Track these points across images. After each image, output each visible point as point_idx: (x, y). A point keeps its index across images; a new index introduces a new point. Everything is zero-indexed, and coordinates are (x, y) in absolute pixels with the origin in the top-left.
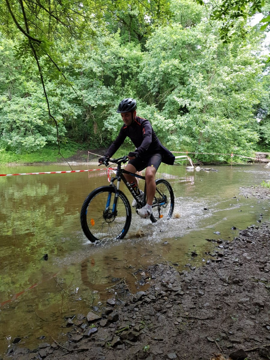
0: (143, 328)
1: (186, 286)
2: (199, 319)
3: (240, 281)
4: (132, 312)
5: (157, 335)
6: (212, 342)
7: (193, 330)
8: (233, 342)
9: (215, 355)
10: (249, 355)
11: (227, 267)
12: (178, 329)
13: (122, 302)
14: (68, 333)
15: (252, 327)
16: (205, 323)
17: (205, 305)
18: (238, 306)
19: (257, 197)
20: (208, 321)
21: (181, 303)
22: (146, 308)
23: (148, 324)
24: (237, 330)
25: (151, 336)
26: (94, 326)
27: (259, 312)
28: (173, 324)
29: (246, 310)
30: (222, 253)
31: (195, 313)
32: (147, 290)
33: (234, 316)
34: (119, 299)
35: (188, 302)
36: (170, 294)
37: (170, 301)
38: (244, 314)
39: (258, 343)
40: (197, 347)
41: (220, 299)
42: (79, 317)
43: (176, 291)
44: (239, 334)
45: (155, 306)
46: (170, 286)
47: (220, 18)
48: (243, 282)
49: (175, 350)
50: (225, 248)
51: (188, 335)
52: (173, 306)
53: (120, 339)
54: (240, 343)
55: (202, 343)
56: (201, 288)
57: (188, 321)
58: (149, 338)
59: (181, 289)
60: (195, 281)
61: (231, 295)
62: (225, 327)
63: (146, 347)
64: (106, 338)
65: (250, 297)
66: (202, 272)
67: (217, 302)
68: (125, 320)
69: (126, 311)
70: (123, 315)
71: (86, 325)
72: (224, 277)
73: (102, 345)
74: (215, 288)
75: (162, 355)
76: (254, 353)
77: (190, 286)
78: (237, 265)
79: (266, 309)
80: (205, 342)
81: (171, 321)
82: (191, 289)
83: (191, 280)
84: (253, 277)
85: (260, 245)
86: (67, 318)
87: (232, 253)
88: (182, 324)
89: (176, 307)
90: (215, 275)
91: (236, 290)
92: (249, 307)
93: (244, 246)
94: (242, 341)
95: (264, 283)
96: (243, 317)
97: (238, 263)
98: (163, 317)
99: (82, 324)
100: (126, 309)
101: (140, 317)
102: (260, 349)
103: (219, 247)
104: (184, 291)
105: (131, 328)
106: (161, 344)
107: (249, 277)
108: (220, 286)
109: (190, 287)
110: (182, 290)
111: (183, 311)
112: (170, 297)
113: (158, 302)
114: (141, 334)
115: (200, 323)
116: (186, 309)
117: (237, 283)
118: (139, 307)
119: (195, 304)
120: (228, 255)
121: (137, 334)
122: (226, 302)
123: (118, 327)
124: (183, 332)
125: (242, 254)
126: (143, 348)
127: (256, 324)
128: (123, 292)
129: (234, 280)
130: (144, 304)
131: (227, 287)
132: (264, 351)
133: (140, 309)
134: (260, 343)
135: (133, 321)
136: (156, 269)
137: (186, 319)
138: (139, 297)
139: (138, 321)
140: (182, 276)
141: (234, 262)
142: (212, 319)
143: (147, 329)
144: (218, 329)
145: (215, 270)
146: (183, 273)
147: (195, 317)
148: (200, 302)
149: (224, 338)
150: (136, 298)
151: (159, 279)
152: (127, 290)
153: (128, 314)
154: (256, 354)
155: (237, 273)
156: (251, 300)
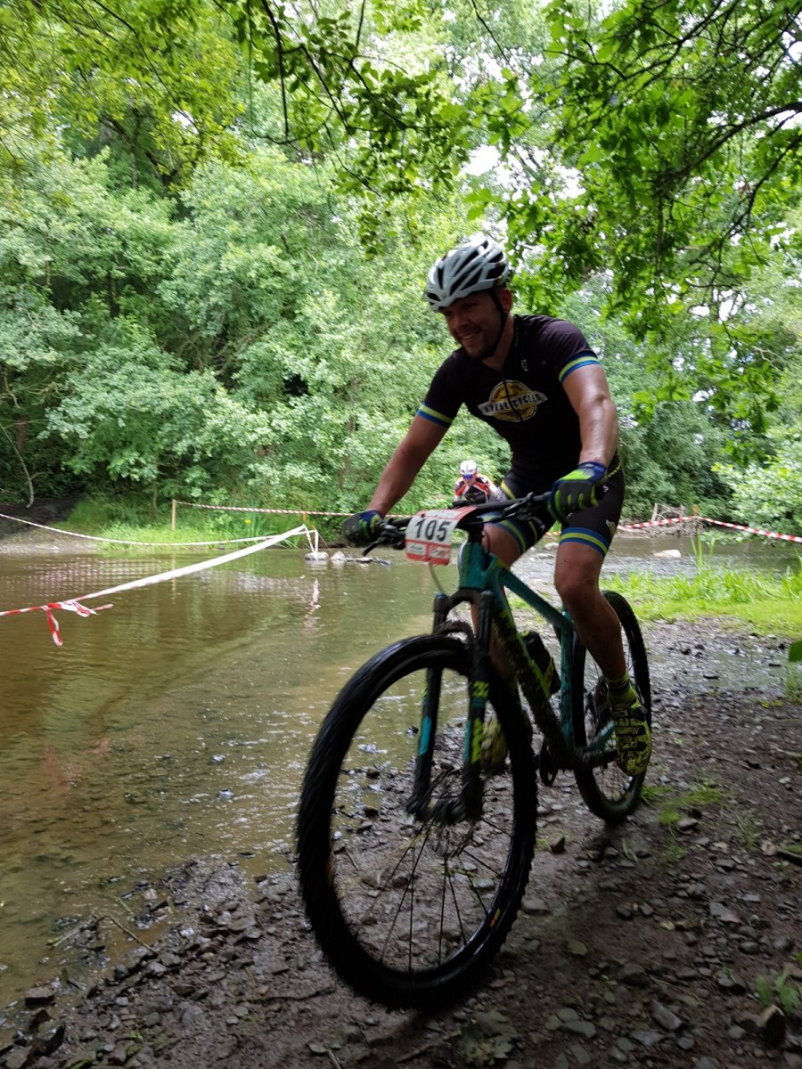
0: (136, 1053)
1: (269, 911)
2: (295, 999)
3: (410, 879)
4: (110, 1011)
5: (177, 1062)
6: (321, 1055)
7: (276, 1033)
8: (374, 1044)
11: (384, 844)
12: (233, 1035)
13: (80, 986)
16: (308, 1007)
17: (315, 958)
18: (397, 945)
20: (317, 1000)
21: (253, 963)
22: (152, 993)
23: (154, 1037)
27: (449, 953)
28: (223, 1025)
29: (416, 954)
30: (376, 807)
31: (285, 985)
32: (159, 941)
34: (71, 980)
35: (270, 956)
36: (222, 943)
37: (220, 962)
39: (435, 1034)
43: (239, 932)
44: (394, 1020)
45: (176, 983)
46: (226, 919)
47: (356, 190)
48: (419, 880)
50: (385, 791)
51: (262, 1047)
52: (229, 976)
54: (390, 1043)
55: (295, 1062)
57: (265, 1009)
59: (254, 922)
60: (296, 895)
61: (384, 921)
65: (430, 918)
68: (84, 1037)
69: (90, 1012)
70: (82, 1023)
72: (370, 873)
76: (421, 1060)
77: (279, 911)
78: (409, 836)
80: (304, 1057)
81: (219, 1017)
82: (281, 919)
88: (248, 1020)
89: (236, 975)
91: (400, 905)
92: (424, 946)
95: (469, 875)
97: (410, 830)
98: (197, 1010)
100: (90, 1004)
101: (130, 1023)
102: (435, 1047)
103: (369, 789)
104: (261, 928)
105: (100, 1059)
108: (361, 898)
109: (278, 915)
110: (257, 926)
111: (254, 985)
112: (222, 951)
113: (188, 970)
115: (295, 1010)
116: (262, 977)
117: (402, 884)
118: (129, 994)
119: (288, 959)
120: (390, 809)
123: (62, 1064)
124: (248, 1041)
128: (87, 957)
129: (396, 877)
130: (144, 983)
131: (378, 900)
132: (441, 1052)
133: (133, 998)
134: (437, 1034)
135: (110, 1037)
136: (188, 876)
137: (260, 1006)
138: (133, 963)
139: (126, 1035)
140: (261, 884)
141: (402, 829)
142: (330, 993)
143: (148, 1053)
144: (340, 1018)
145: (351, 856)
146: (264, 878)
147: (283, 995)
148: (302, 952)
149: (352, 1039)
150: (122, 968)
151: (196, 904)
152: (99, 950)
153: (95, 1020)
154: (425, 1063)
155: (407, 858)
156: (431, 927)
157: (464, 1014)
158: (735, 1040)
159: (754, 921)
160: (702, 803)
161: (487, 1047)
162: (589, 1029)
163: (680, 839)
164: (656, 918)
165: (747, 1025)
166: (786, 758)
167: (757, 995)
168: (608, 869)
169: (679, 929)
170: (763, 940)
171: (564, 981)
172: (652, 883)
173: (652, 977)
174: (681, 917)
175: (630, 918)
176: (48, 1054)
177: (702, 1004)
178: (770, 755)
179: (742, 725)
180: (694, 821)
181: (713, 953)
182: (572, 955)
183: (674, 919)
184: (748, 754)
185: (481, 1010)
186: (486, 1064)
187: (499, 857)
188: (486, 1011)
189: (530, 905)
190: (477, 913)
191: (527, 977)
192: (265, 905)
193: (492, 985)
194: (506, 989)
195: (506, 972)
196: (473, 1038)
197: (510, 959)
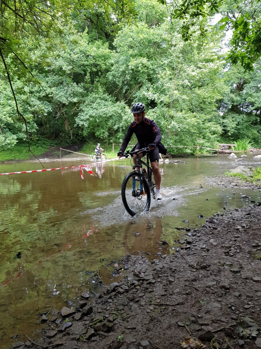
0: (116, 319)
1: (157, 274)
2: (170, 305)
3: (207, 266)
4: (106, 304)
5: (131, 324)
6: (183, 326)
7: (164, 317)
8: (202, 325)
9: (185, 338)
10: (216, 336)
11: (196, 253)
12: (150, 316)
13: (96, 294)
14: (43, 329)
15: (219, 309)
16: (175, 308)
17: (175, 291)
18: (206, 290)
19: (221, 186)
20: (178, 306)
21: (153, 291)
22: (120, 299)
23: (122, 314)
24: (206, 313)
25: (125, 326)
26: (68, 320)
27: (225, 294)
28: (145, 312)
29: (213, 293)
30: (191, 241)
31: (166, 300)
32: (121, 281)
33: (203, 300)
34: (93, 292)
35: (159, 289)
36: (142, 283)
37: (142, 290)
38: (211, 297)
39: (225, 323)
40: (168, 333)
41: (190, 284)
42: (54, 312)
43: (147, 280)
44: (208, 316)
45: (128, 296)
46: (142, 275)
47: (181, 16)
48: (211, 267)
49: (148, 337)
50: (193, 236)
51: (160, 321)
52: (145, 295)
53: (94, 331)
54: (208, 325)
55: (173, 328)
56: (172, 275)
57: (160, 308)
58: (123, 328)
59: (152, 277)
60: (165, 269)
61: (199, 280)
62: (194, 311)
63: (120, 337)
64: (80, 331)
65: (217, 281)
66: (172, 260)
67: (187, 287)
68: (99, 311)
69: (100, 303)
70: (97, 307)
71: (60, 320)
72: (192, 263)
73: (77, 339)
74: (185, 274)
75: (135, 343)
76: (221, 333)
78: (205, 251)
79: (231, 291)
80: (176, 327)
81: (144, 309)
82: (162, 277)
83: (162, 268)
84: (219, 261)
85: (225, 230)
86: (42, 315)
87: (200, 240)
88: (154, 311)
89: (148, 295)
90: (184, 262)
91: (204, 275)
92: (216, 290)
93: (211, 233)
94: (210, 322)
95: (229, 266)
96: (211, 300)
97: (205, 249)
98: (136, 306)
99: (57, 319)
100: (99, 301)
101: (113, 308)
102: (226, 328)
103: (188, 235)
104: (155, 279)
105: (104, 319)
106: (134, 333)
107: (216, 262)
108: (189, 272)
109: (161, 275)
111: (155, 299)
112: (142, 286)
113: (131, 292)
114: (114, 324)
115: (171, 309)
116: (157, 296)
117: (204, 268)
118: (112, 298)
119: (166, 291)
120: (196, 242)
121: (111, 325)
122: (195, 287)
123: (92, 319)
124: (155, 319)
125: (209, 240)
126: (116, 338)
127: (223, 306)
128: (97, 285)
129: (202, 265)
130: (117, 295)
131: (196, 273)
132: (229, 330)
133: (114, 300)
134: (226, 323)
135: (107, 312)
136: (128, 260)
137: (158, 306)
138: (112, 288)
139: (112, 312)
140: (153, 264)
141: (201, 249)
142: (182, 304)
143: (120, 319)
144: (188, 314)
145: (184, 257)
146: (154, 262)
147: (166, 303)
148: (171, 289)
149: (193, 322)
150: (109, 289)
151: (132, 269)
152: (101, 282)
153: (102, 306)
154: (223, 334)
155: (205, 259)
156: (218, 283)
157: (236, 317)
161: (248, 331)
176: (87, 316)
185: (242, 316)
186: (248, 338)
187: (241, 261)
188: (244, 317)
189: (256, 278)
190: (235, 280)
191: (259, 305)
192: (155, 272)
193: (245, 307)
194: (251, 309)
195: (250, 303)
196: (242, 327)
197: (251, 298)
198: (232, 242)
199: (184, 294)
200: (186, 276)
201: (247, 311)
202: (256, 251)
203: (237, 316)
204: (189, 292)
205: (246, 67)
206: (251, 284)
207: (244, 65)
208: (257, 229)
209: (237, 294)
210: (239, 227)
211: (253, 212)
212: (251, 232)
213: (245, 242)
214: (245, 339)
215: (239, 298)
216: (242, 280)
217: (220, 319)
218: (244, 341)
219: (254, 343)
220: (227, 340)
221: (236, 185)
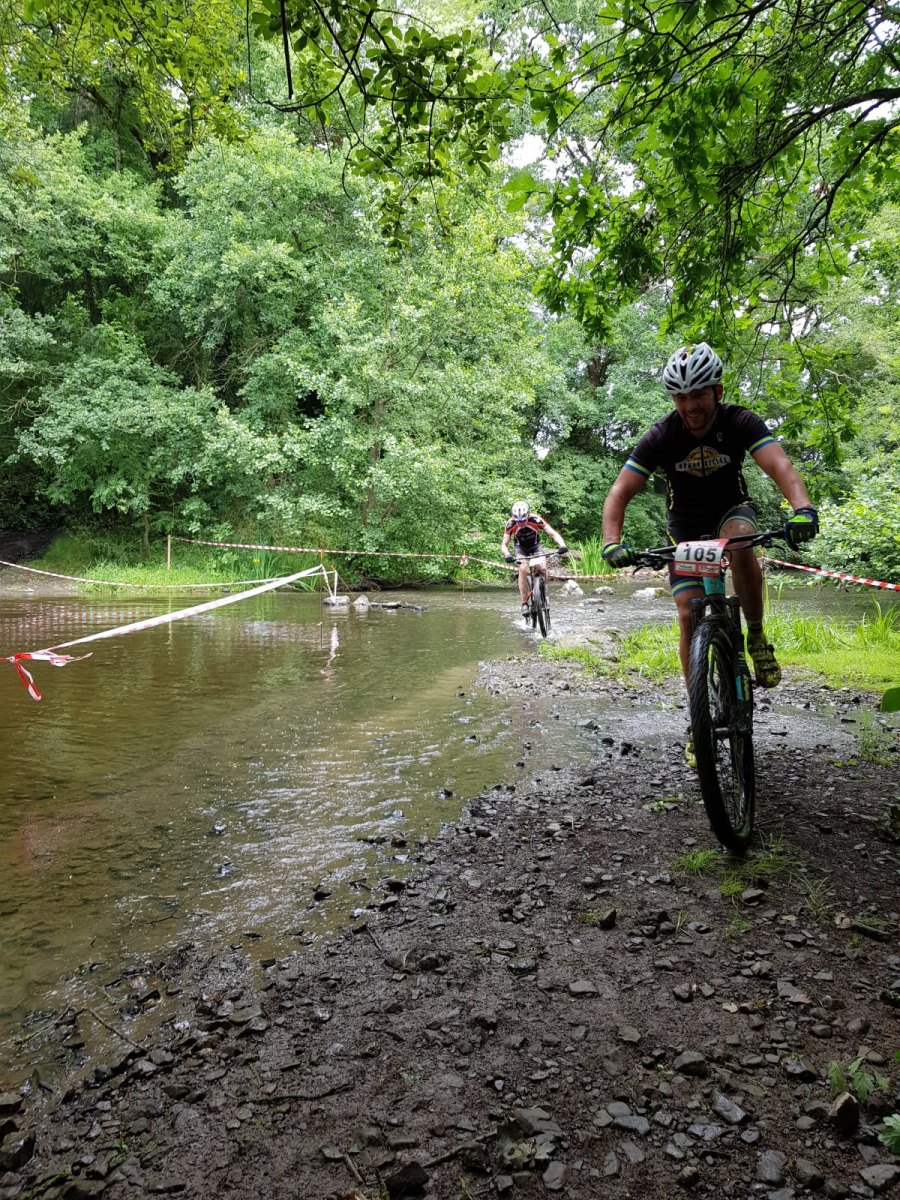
0: (119, 1165)
1: (278, 999)
2: (306, 1099)
3: (440, 960)
4: (89, 1118)
5: (168, 1174)
6: (336, 1160)
7: (283, 1137)
8: (398, 1147)
9: (339, 1196)
10: (436, 1175)
11: (411, 921)
12: (234, 1141)
13: (54, 1091)
15: (457, 1091)
16: (322, 1107)
17: (330, 1052)
18: (425, 1035)
19: (522, 690)
20: (333, 1099)
21: (258, 1058)
22: (139, 1095)
23: (141, 1146)
25: (146, 1184)
27: (482, 1043)
28: (222, 1130)
29: (446, 1045)
30: (402, 880)
31: (295, 1083)
33: (411, 1069)
34: (44, 1083)
35: (278, 1050)
36: (222, 1037)
37: (220, 1058)
38: (439, 1057)
39: (467, 1134)
40: (289, 1186)
41: (378, 1023)
43: (241, 1024)
44: (421, 1119)
45: (168, 1084)
46: (227, 1009)
47: (377, 172)
48: (451, 962)
50: (412, 863)
51: (267, 1154)
52: (230, 1074)
54: (415, 1145)
55: (307, 1170)
56: (325, 998)
57: (272, 1111)
58: (139, 1191)
59: (259, 1013)
60: (307, 981)
61: (411, 1008)
62: (379, 1109)
65: (464, 1004)
66: (332, 950)
67: (367, 1034)
68: (59, 1149)
69: (66, 1119)
70: (56, 1132)
72: (395, 955)
74: (366, 992)
76: (452, 1164)
77: (291, 999)
78: (440, 912)
79: (501, 1031)
80: (317, 1164)
81: (218, 1120)
82: (291, 1008)
83: (296, 980)
84: (479, 941)
85: (512, 839)
87: (431, 875)
89: (238, 1073)
90: (370, 952)
91: (427, 990)
92: (456, 1035)
94: (423, 1137)
95: (507, 955)
96: (437, 1068)
97: (441, 905)
98: (193, 1113)
100: (66, 1110)
101: (113, 1130)
102: (468, 1149)
104: (269, 1019)
105: (76, 1173)
107: (468, 944)
108: (384, 982)
109: (288, 1004)
110: (263, 1017)
111: (259, 1083)
112: (222, 1046)
113: (181, 1069)
114: (109, 1185)
115: (306, 1111)
116: (269, 1074)
117: (430, 967)
118: (113, 1097)
119: (298, 1053)
120: (419, 882)
121: (97, 1187)
122: (393, 1031)
123: (32, 1180)
124: (251, 1147)
125: (459, 872)
127: (469, 1082)
128: (63, 1056)
129: (424, 958)
130: (131, 1085)
131: (404, 984)
132: (475, 1154)
133: (117, 1102)
134: (470, 1134)
135: (89, 1147)
136: (183, 962)
137: (266, 1107)
138: (117, 1062)
139: (107, 1145)
140: (269, 970)
141: (431, 904)
142: (347, 1090)
143: (134, 1164)
144: (359, 1118)
145: (374, 936)
146: (272, 962)
147: (293, 1094)
148: (315, 1045)
149: (373, 1142)
150: (104, 1067)
151: (193, 992)
152: (77, 1047)
153: (72, 1129)
154: (456, 1167)
155: (437, 937)
156: (464, 1013)
157: (501, 1111)
158: (805, 1131)
159: (827, 1002)
160: (769, 871)
161: (526, 1148)
162: (642, 1125)
163: (746, 912)
164: (718, 999)
165: (817, 1113)
166: (861, 821)
167: (828, 1082)
168: (663, 946)
169: (743, 1010)
170: (835, 1022)
171: (613, 1072)
172: (712, 960)
173: (713, 1065)
174: (746, 998)
175: (689, 999)
176: (14, 1169)
177: (769, 1094)
178: (844, 818)
179: (813, 785)
180: (760, 891)
181: (781, 1038)
182: (625, 1042)
183: (737, 1000)
184: (820, 818)
185: (520, 1106)
186: (526, 1166)
187: (542, 934)
188: (526, 1107)
189: (576, 987)
190: (516, 997)
191: (573, 1068)
192: (273, 992)
193: (533, 1077)
194: (549, 1082)
195: (549, 1063)
196: (511, 1137)
197: (553, 1048)
198: (526, 875)
199: (356, 1057)
200: (370, 998)
201: (539, 1088)
202: (593, 899)
203: (506, 1106)
204: (372, 1049)
205: (591, 326)
206: (562, 1006)
207: (585, 319)
208: (605, 829)
209: (516, 1039)
210: (555, 826)
211: (604, 774)
212: (587, 841)
213: (563, 875)
214: (518, 1171)
215: (521, 1051)
216: (540, 993)
217: (453, 1123)
218: (514, 1179)
219: (541, 1178)
220: (464, 1182)
221: (567, 688)
